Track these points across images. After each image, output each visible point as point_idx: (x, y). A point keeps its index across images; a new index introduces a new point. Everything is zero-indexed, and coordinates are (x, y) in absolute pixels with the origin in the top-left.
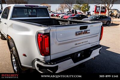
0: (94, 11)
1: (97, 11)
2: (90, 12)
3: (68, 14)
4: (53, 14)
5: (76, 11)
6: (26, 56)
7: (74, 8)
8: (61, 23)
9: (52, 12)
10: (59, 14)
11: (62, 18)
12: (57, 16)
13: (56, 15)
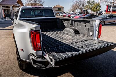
0: (105, 11)
1: (108, 11)
2: (101, 12)
3: (79, 14)
4: (65, 14)
5: (87, 11)
6: (23, 51)
7: (85, 9)
8: (65, 22)
9: (65, 13)
10: (71, 14)
11: (73, 18)
12: (69, 16)
13: (67, 15)
